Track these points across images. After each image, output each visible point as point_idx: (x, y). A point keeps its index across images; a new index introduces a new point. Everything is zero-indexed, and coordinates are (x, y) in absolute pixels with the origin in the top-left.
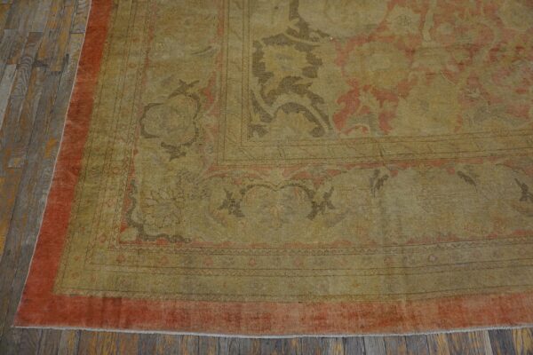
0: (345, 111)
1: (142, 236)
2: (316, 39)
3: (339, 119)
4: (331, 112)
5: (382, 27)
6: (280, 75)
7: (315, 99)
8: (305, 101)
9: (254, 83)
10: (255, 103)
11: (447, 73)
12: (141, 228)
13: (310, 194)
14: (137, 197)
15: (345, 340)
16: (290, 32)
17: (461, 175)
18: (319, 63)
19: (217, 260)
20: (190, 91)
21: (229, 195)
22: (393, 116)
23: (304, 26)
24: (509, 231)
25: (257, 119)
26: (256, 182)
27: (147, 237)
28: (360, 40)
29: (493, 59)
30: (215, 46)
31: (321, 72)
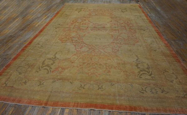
0: (55, 70)
1: (6, 86)
2: (56, 59)
3: (53, 72)
4: (52, 70)
5: (70, 59)
6: (46, 64)
7: (51, 68)
8: (48, 68)
9: (41, 65)
10: (39, 68)
11: (77, 66)
12: (6, 84)
13: (40, 82)
14: (9, 80)
15: (33, 106)
16: (52, 58)
17: (71, 82)
18: (55, 63)
19: (17, 91)
20: (29, 65)
21: (26, 81)
22: (63, 72)
23: (55, 57)
24: (74, 92)
25: (38, 70)
26: (32, 79)
27: (7, 86)
28: (64, 60)
29: (87, 65)
30: (38, 59)
31: (54, 64)
